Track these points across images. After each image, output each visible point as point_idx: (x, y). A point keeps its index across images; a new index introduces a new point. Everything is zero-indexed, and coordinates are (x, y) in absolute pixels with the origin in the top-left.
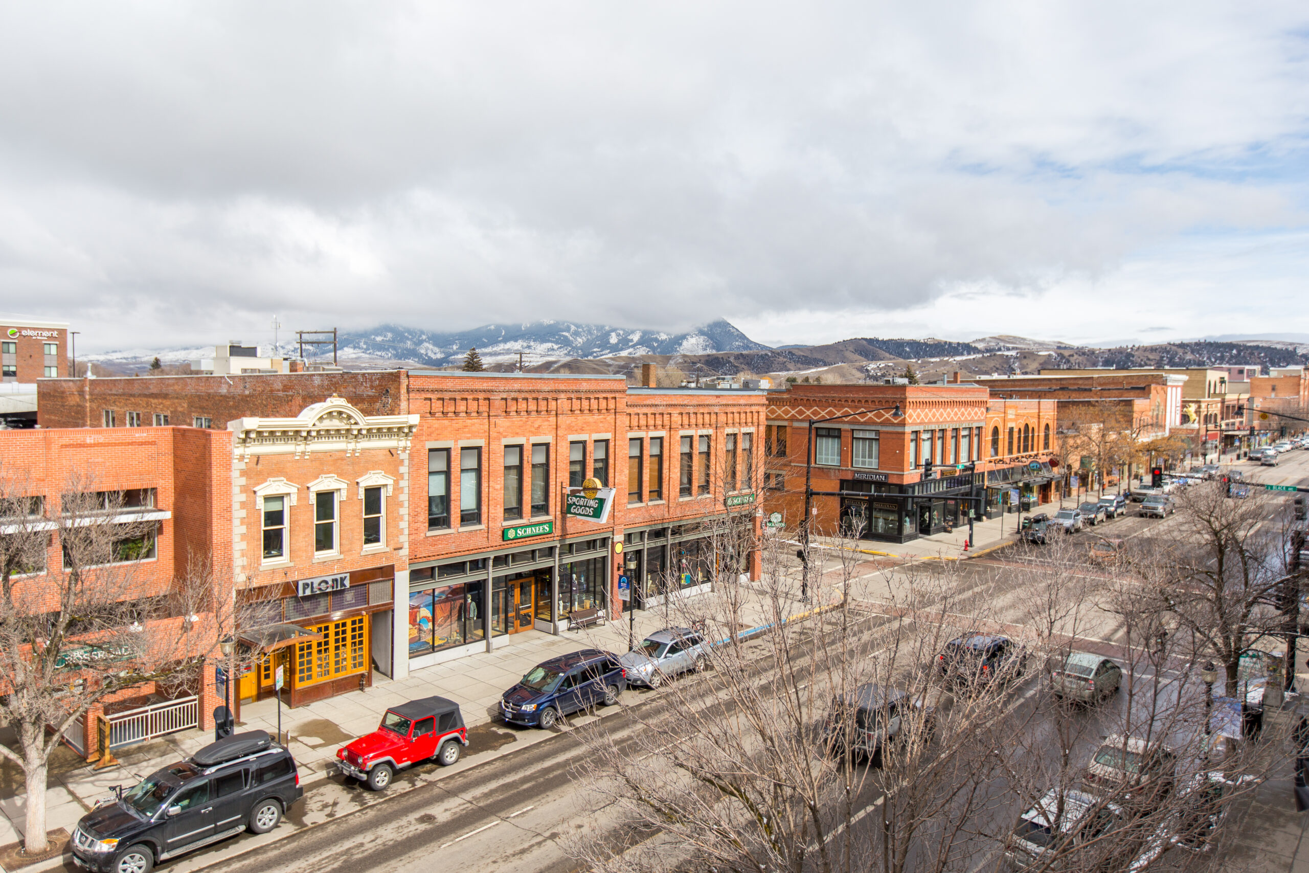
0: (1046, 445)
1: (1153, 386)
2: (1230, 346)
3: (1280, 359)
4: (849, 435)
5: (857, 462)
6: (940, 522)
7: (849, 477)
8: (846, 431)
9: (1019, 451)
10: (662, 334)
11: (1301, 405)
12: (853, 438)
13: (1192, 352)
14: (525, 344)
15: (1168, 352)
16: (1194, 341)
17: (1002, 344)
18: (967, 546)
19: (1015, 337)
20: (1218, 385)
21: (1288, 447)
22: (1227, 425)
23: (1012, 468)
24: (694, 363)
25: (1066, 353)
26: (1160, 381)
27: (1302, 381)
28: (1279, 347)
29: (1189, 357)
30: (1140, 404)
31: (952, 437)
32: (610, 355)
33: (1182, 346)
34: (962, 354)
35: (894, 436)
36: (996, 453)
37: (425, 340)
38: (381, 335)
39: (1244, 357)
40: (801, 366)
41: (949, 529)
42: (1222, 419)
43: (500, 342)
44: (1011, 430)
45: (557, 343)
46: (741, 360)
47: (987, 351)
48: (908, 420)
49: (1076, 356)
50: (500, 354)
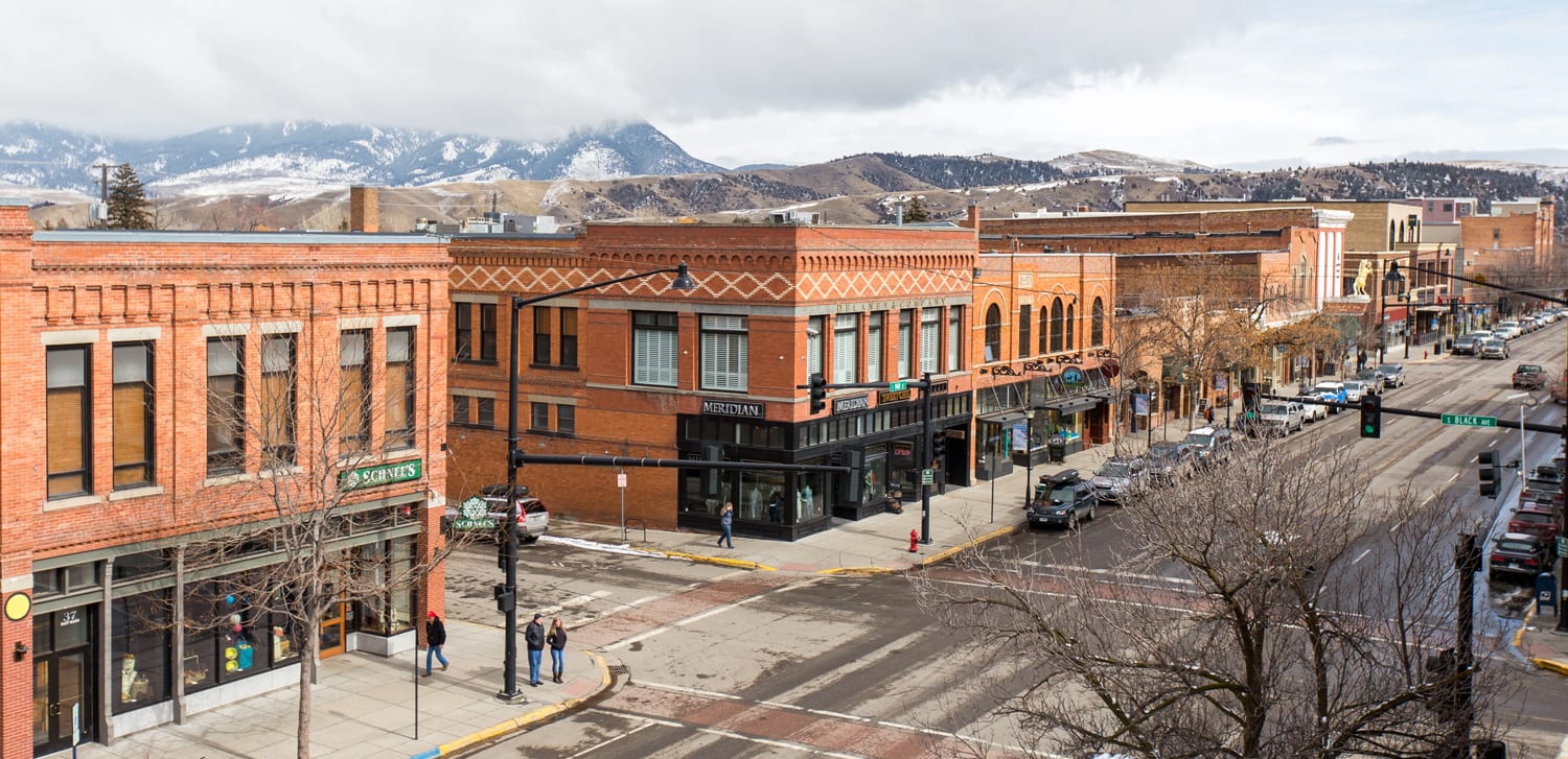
0: (1097, 338)
1: (1294, 229)
2: (1442, 169)
3: (1512, 190)
4: (694, 324)
5: (710, 379)
6: (879, 493)
7: (694, 410)
8: (688, 317)
9: (1042, 349)
10: (536, 145)
11: (1537, 262)
12: (701, 331)
13: (1386, 179)
14: (289, 161)
15: (1350, 178)
16: (1388, 161)
17: (1099, 165)
18: (914, 542)
19: (1119, 154)
20: (1407, 228)
21: (1516, 331)
22: (1421, 294)
23: (1029, 382)
24: (590, 196)
25: (1197, 179)
26: (1307, 220)
27: (1538, 223)
28: (1511, 170)
29: (1381, 185)
30: (1270, 260)
31: (902, 327)
32: (444, 181)
33: (1371, 168)
34: (1037, 181)
35: (775, 326)
36: (996, 355)
37: (101, 154)
38: (16, 144)
39: (1461, 186)
40: (775, 200)
41: (897, 505)
42: (1413, 285)
43: (242, 157)
44: (1026, 309)
45: (347, 159)
46: (672, 190)
47: (1076, 175)
48: (802, 295)
49: (1212, 185)
50: (242, 178)
